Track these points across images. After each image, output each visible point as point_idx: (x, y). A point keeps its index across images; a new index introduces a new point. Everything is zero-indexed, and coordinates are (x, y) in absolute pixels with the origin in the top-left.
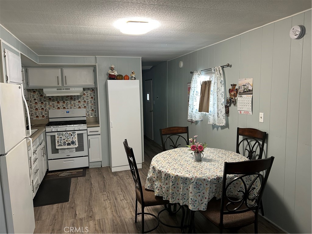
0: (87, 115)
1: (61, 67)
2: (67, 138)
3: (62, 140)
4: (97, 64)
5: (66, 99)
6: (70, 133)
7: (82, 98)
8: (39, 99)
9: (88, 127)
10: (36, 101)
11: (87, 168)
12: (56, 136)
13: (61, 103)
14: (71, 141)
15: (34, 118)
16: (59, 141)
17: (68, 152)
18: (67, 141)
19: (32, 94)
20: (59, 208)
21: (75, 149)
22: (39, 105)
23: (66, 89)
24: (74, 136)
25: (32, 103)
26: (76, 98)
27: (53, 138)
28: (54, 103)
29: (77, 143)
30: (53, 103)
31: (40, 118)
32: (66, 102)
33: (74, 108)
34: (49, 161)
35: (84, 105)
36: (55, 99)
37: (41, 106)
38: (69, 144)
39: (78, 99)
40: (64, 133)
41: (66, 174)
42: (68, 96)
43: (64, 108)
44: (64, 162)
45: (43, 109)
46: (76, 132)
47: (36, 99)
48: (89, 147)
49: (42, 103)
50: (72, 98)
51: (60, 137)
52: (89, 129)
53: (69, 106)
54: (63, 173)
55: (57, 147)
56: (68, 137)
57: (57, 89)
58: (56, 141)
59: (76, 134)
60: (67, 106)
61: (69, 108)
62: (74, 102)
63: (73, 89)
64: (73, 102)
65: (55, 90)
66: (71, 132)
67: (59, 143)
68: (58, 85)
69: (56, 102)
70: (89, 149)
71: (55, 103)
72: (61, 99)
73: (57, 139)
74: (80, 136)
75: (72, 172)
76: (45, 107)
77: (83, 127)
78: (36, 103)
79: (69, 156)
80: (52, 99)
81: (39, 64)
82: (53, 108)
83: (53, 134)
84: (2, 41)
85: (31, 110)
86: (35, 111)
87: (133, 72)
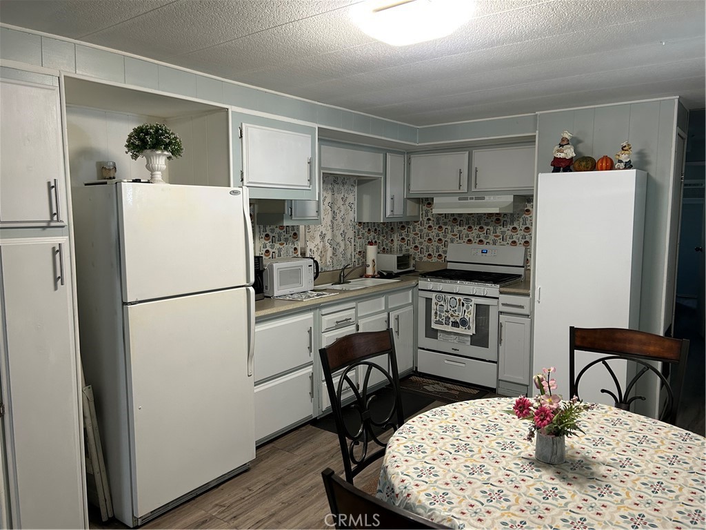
1: (469, 148)
2: (452, 309)
3: (443, 312)
4: (537, 132)
5: (487, 221)
6: (460, 300)
7: (521, 220)
8: (435, 220)
9: (501, 293)
10: (431, 223)
11: (493, 390)
12: (434, 301)
13: (475, 230)
14: (460, 318)
15: (424, 258)
16: (438, 313)
17: (455, 342)
18: (452, 315)
19: (425, 208)
21: (469, 339)
22: (435, 231)
23: (477, 199)
24: (468, 308)
25: (423, 228)
26: (508, 220)
27: (429, 300)
28: (461, 228)
29: (473, 325)
30: (460, 228)
31: (434, 259)
32: (486, 228)
33: (503, 243)
34: (419, 350)
35: (524, 237)
36: (464, 220)
37: (438, 235)
38: (455, 324)
39: (512, 222)
40: (449, 297)
41: (440, 388)
42: (490, 215)
43: (481, 241)
44: (446, 361)
45: (440, 240)
46: (473, 299)
47: (432, 218)
48: (500, 340)
49: (440, 227)
50: (498, 220)
51: (439, 303)
52: (504, 299)
53: (492, 237)
54: (436, 386)
55: (434, 326)
56: (456, 308)
57: (460, 199)
58: (433, 312)
59: (472, 303)
60: (487, 238)
61: (491, 242)
62: (503, 229)
63: (492, 198)
64: (500, 229)
65: (455, 199)
66: (462, 298)
67: (438, 318)
68: (460, 188)
69: (466, 228)
70: (500, 347)
71: (464, 229)
72: (476, 220)
73: (434, 306)
74: (482, 311)
75: (451, 389)
76: (445, 236)
77: (492, 289)
78: (430, 227)
79: (456, 350)
80: (459, 219)
81: (419, 144)
82: (459, 241)
83: (428, 295)
84: (232, 109)
85: (421, 240)
86: (426, 243)
87: (625, 146)
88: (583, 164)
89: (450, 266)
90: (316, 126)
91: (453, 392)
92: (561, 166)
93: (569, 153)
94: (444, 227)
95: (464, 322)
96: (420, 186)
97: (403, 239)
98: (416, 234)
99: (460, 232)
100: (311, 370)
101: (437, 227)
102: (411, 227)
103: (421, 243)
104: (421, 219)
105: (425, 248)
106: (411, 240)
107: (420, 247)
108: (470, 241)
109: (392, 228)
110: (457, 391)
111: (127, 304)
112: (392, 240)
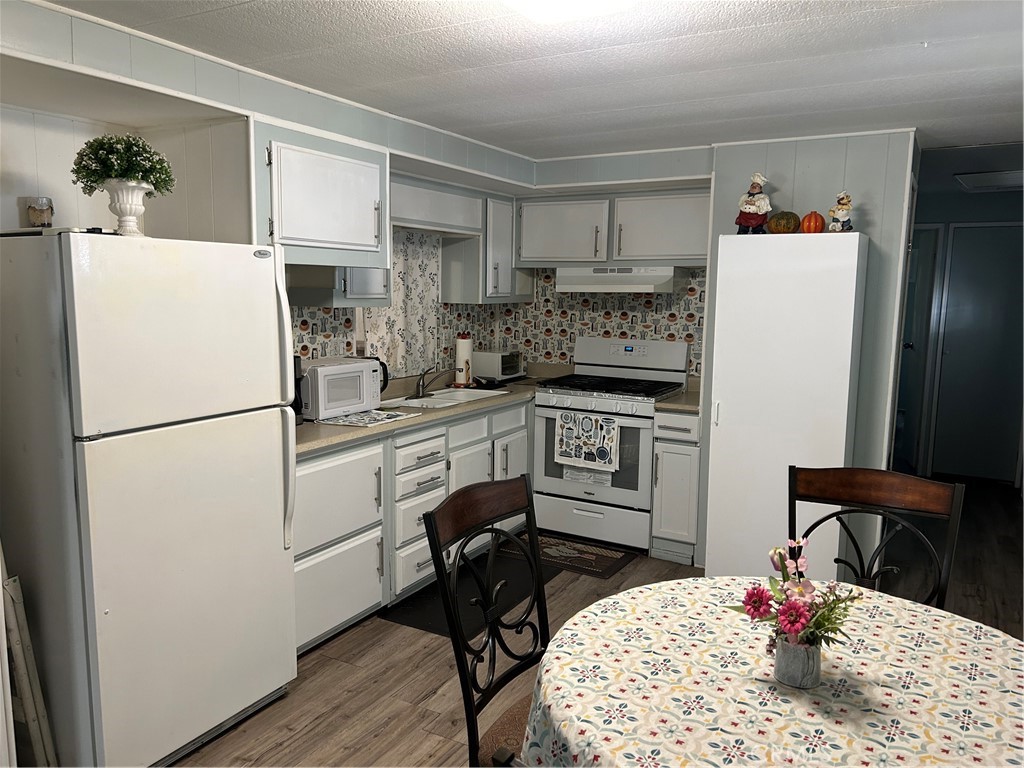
0: (693, 367)
1: (610, 194)
2: (585, 435)
3: (571, 438)
4: (713, 173)
5: (632, 304)
6: (597, 421)
7: (682, 303)
8: (556, 301)
9: (657, 410)
10: (550, 306)
11: (644, 552)
12: (559, 422)
13: (616, 318)
14: (597, 447)
15: (540, 358)
16: (565, 440)
17: (589, 482)
18: (585, 444)
19: (541, 283)
20: (427, 650)
21: (610, 477)
22: (556, 318)
23: (620, 271)
24: (608, 432)
25: (538, 313)
26: (664, 303)
27: (550, 422)
28: (595, 315)
29: (615, 458)
30: (593, 315)
31: (555, 360)
32: (630, 314)
33: (655, 336)
34: (535, 495)
35: (686, 328)
36: (600, 302)
37: (560, 324)
38: (590, 456)
39: (669, 306)
40: (581, 416)
41: (567, 550)
42: (638, 295)
43: (623, 334)
44: (575, 511)
45: (563, 331)
46: (617, 419)
47: (551, 299)
48: (654, 480)
49: (564, 313)
50: (649, 302)
51: (567, 426)
52: (662, 418)
53: (639, 328)
54: (561, 548)
55: (558, 459)
56: (591, 433)
57: (595, 271)
58: (557, 439)
59: (615, 426)
60: (632, 329)
61: (638, 335)
62: (656, 316)
63: (643, 270)
64: (651, 316)
65: (588, 271)
66: (600, 418)
67: (564, 447)
68: (595, 255)
69: (602, 313)
70: (655, 489)
71: (599, 317)
72: (617, 302)
73: (558, 430)
74: (629, 436)
75: (583, 552)
76: (571, 326)
77: (644, 405)
78: (549, 311)
79: (590, 494)
80: (591, 301)
81: (537, 187)
82: (592, 333)
83: (550, 413)
84: (255, 117)
85: (535, 332)
86: (543, 336)
87: (843, 198)
88: (783, 222)
89: (579, 370)
90: (387, 151)
91: (586, 556)
92: (750, 224)
93: (762, 206)
94: (570, 313)
95: (603, 454)
96: (535, 251)
97: (508, 329)
98: (529, 322)
99: (593, 319)
100: (379, 533)
101: (559, 313)
102: (521, 311)
103: (535, 336)
104: (535, 300)
105: (541, 343)
106: (521, 330)
107: (533, 341)
108: (607, 333)
109: (492, 313)
110: (592, 554)
111: (81, 439)
112: (492, 331)
